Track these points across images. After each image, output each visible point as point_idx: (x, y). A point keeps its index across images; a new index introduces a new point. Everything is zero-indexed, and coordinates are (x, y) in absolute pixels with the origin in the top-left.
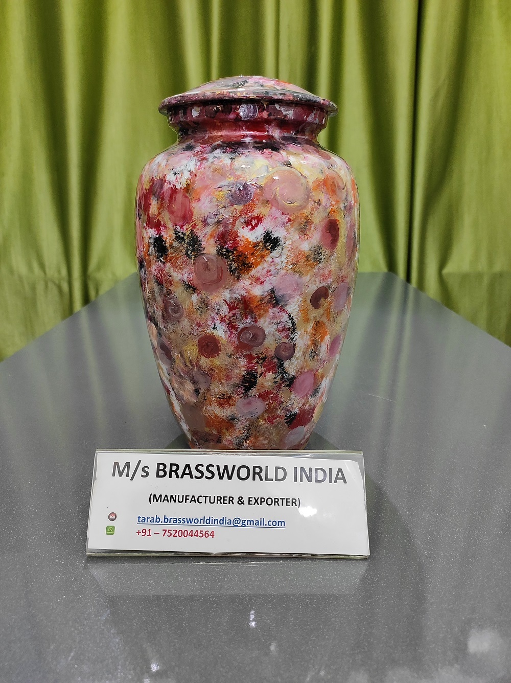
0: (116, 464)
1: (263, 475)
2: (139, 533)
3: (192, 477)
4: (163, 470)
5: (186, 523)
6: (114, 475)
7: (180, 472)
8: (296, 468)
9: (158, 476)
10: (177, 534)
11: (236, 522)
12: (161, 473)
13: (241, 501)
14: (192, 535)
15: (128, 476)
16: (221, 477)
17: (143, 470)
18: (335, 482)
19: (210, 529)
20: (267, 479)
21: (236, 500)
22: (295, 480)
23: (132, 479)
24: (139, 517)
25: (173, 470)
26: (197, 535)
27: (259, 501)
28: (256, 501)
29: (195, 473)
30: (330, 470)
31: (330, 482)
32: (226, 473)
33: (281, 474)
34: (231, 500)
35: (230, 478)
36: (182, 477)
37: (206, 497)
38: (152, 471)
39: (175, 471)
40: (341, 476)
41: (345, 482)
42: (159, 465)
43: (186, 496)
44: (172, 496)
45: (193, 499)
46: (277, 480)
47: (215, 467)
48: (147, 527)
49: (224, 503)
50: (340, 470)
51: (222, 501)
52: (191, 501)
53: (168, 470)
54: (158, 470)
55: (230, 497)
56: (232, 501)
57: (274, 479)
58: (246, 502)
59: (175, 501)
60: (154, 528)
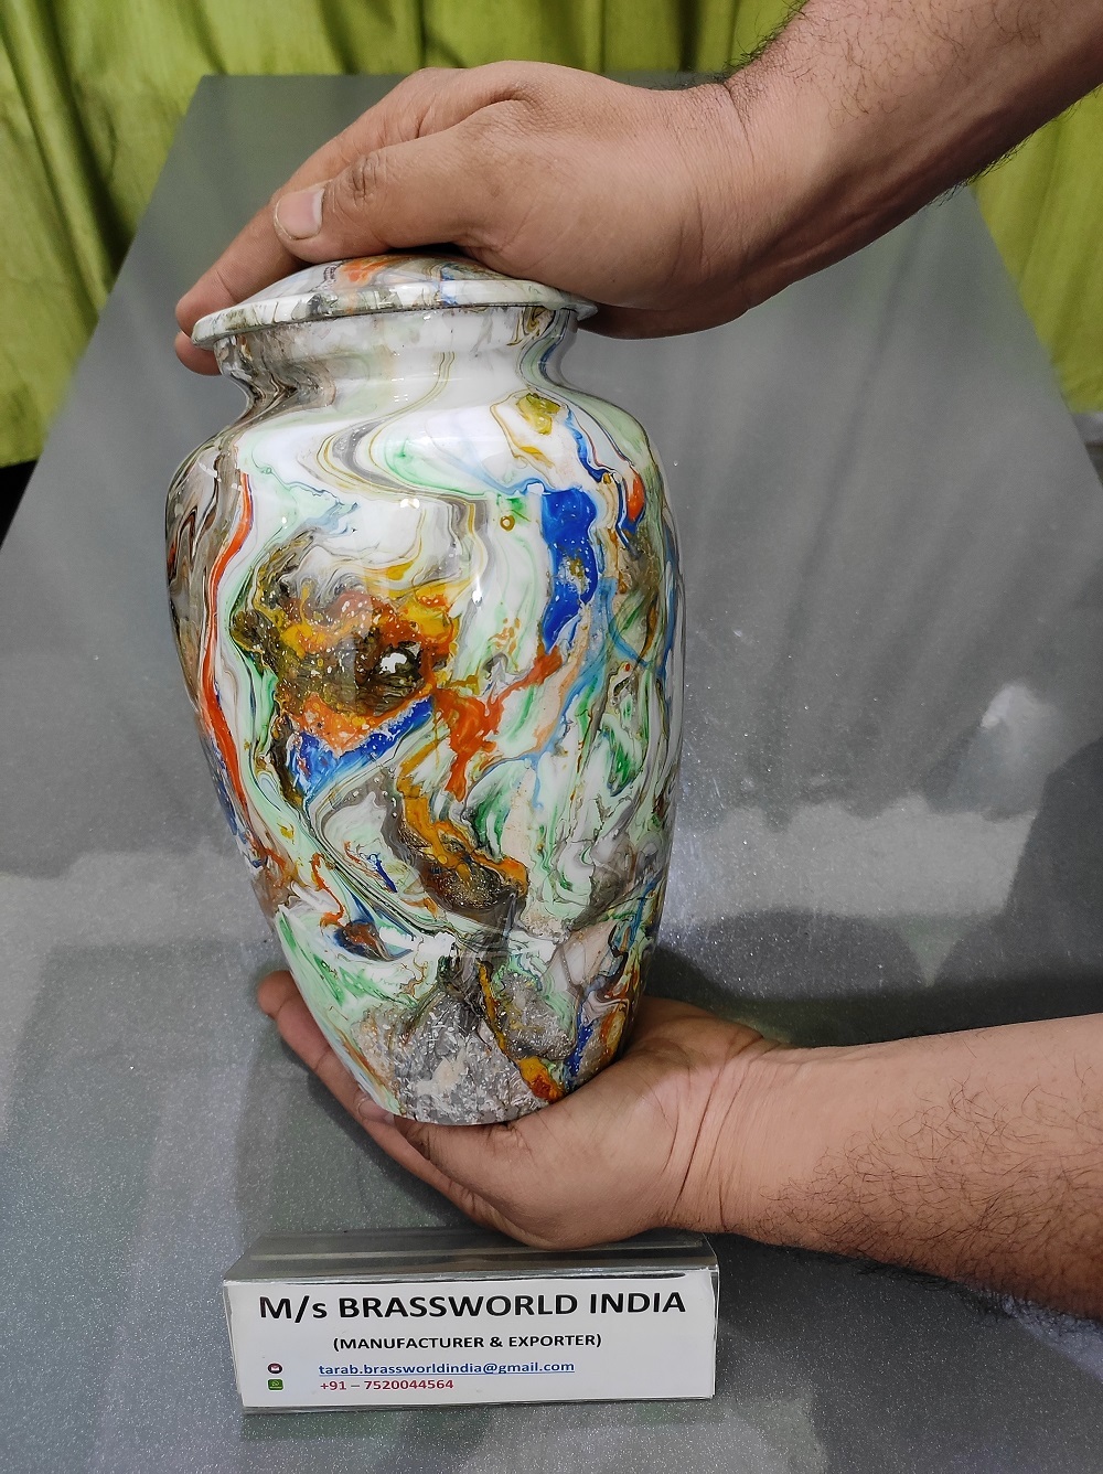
0: (264, 1301)
1: (535, 1307)
2: (324, 1386)
3: (405, 1314)
4: (352, 1307)
5: (403, 1372)
6: (264, 1315)
7: (383, 1309)
8: (594, 1297)
9: (343, 1314)
10: (390, 1386)
11: (489, 1369)
12: (349, 1312)
13: (495, 1342)
14: (415, 1387)
15: (289, 1316)
16: (458, 1313)
17: (315, 1307)
18: (665, 1310)
19: (445, 1379)
20: (541, 1311)
21: (487, 1342)
22: (593, 1310)
23: (298, 1320)
24: (321, 1368)
25: (371, 1306)
26: (424, 1387)
27: (528, 1341)
28: (523, 1341)
29: (409, 1309)
30: (657, 1296)
31: (656, 1309)
32: (466, 1307)
33: (566, 1304)
34: (478, 1342)
35: (474, 1313)
36: (388, 1315)
37: (433, 1340)
38: (333, 1309)
39: (375, 1308)
40: (677, 1301)
41: (682, 1309)
42: (342, 1301)
43: (399, 1340)
44: (372, 1341)
45: (411, 1343)
46: (559, 1311)
47: (447, 1300)
48: (338, 1380)
49: (466, 1346)
50: (676, 1295)
51: (463, 1343)
52: (408, 1345)
53: (360, 1306)
54: (343, 1308)
55: (476, 1339)
56: (480, 1343)
57: (554, 1312)
58: (505, 1343)
59: (380, 1347)
60: (349, 1380)
